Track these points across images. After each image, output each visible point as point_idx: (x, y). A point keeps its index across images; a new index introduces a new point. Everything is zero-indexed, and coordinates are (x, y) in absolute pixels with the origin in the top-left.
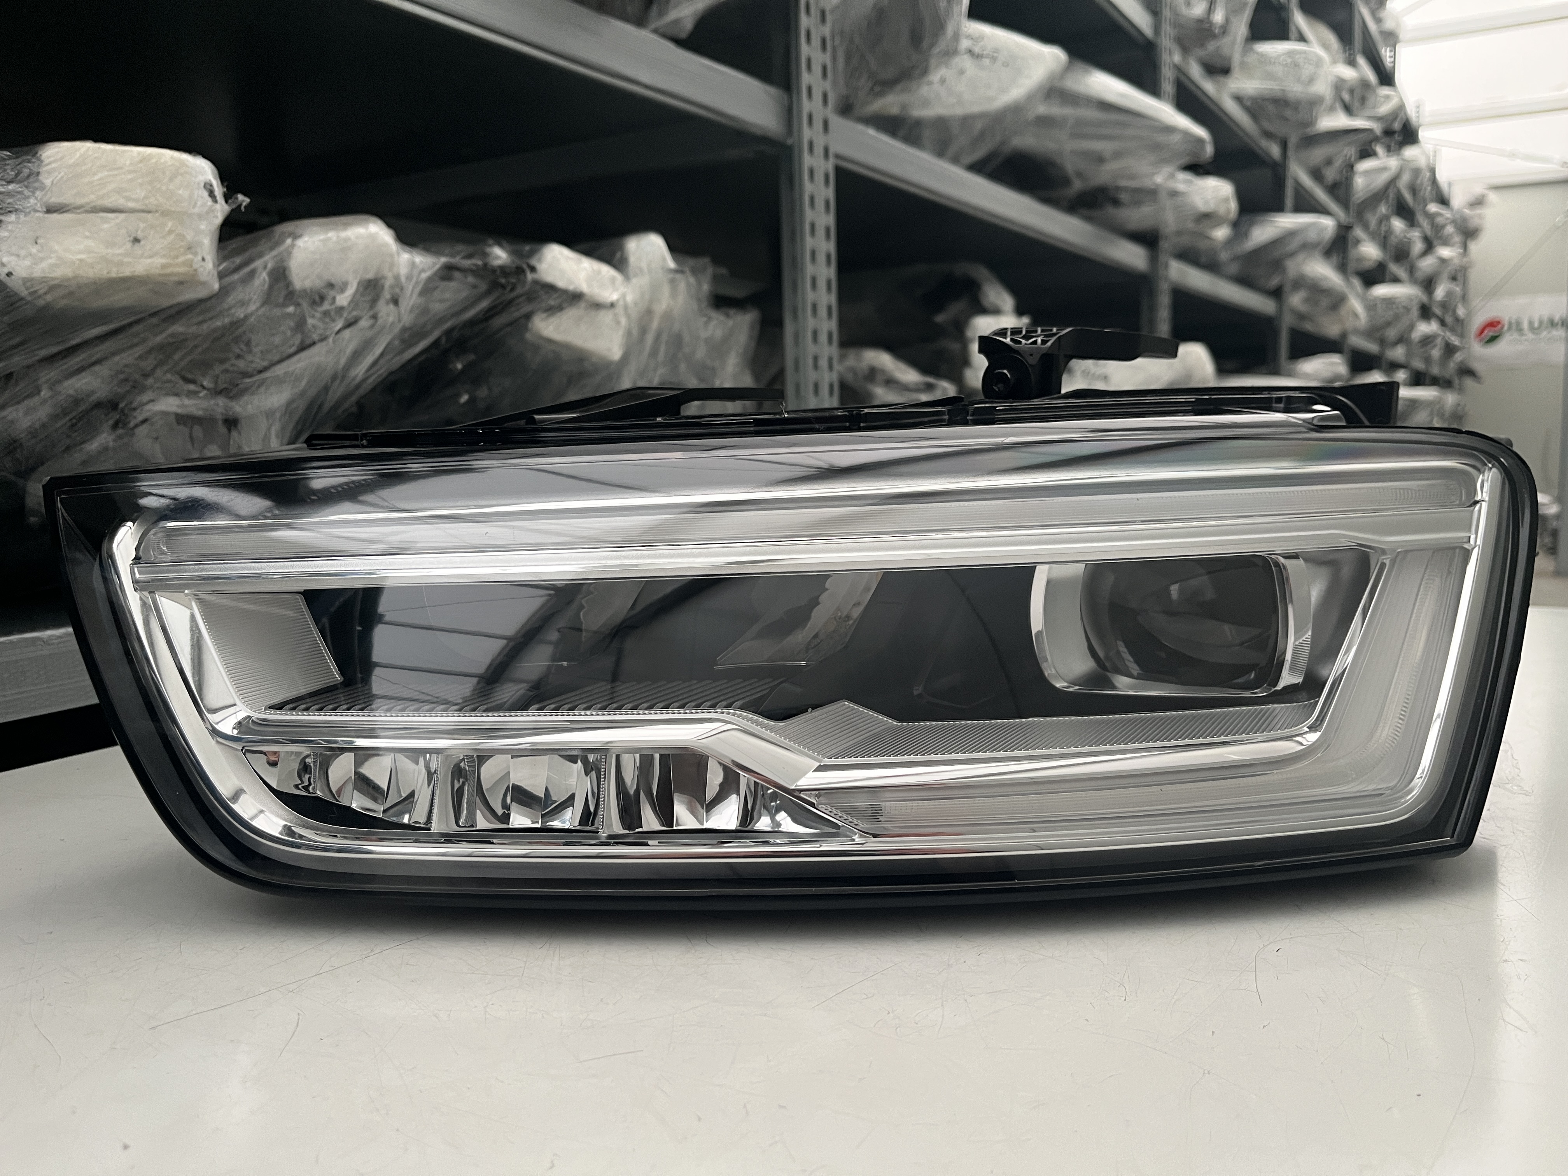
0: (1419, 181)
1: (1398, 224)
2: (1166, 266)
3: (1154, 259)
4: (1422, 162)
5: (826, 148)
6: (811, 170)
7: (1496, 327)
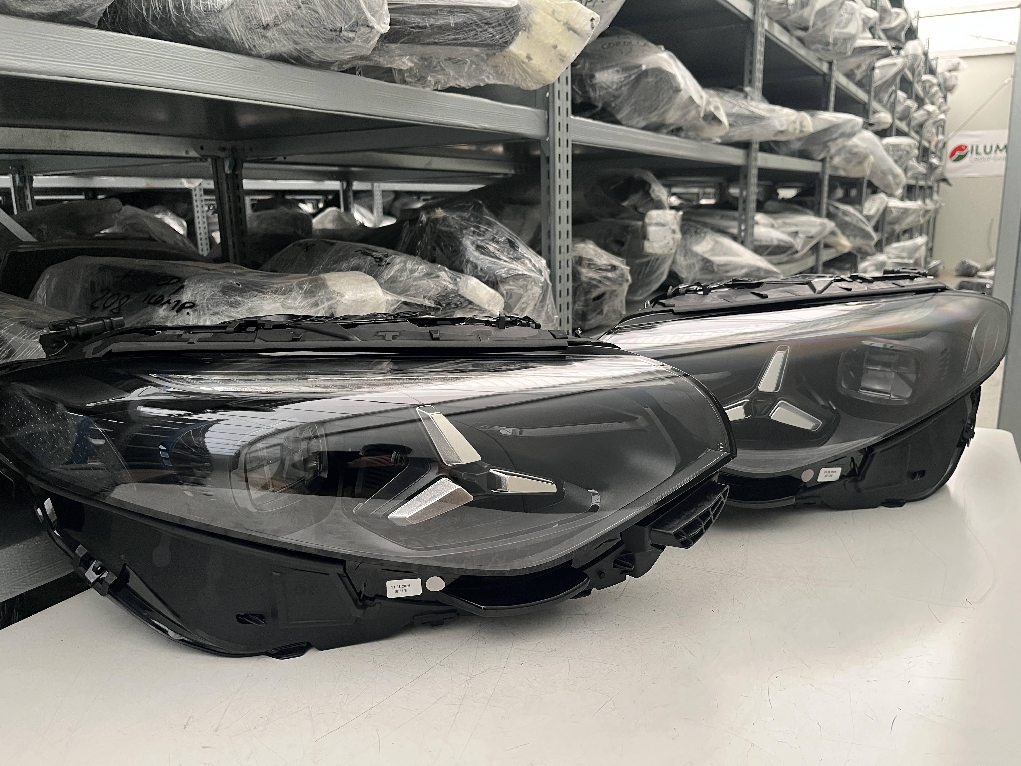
0: (917, 64)
1: (901, 95)
2: (756, 159)
3: (748, 156)
4: (920, 52)
5: (567, 140)
6: (560, 155)
7: (963, 150)
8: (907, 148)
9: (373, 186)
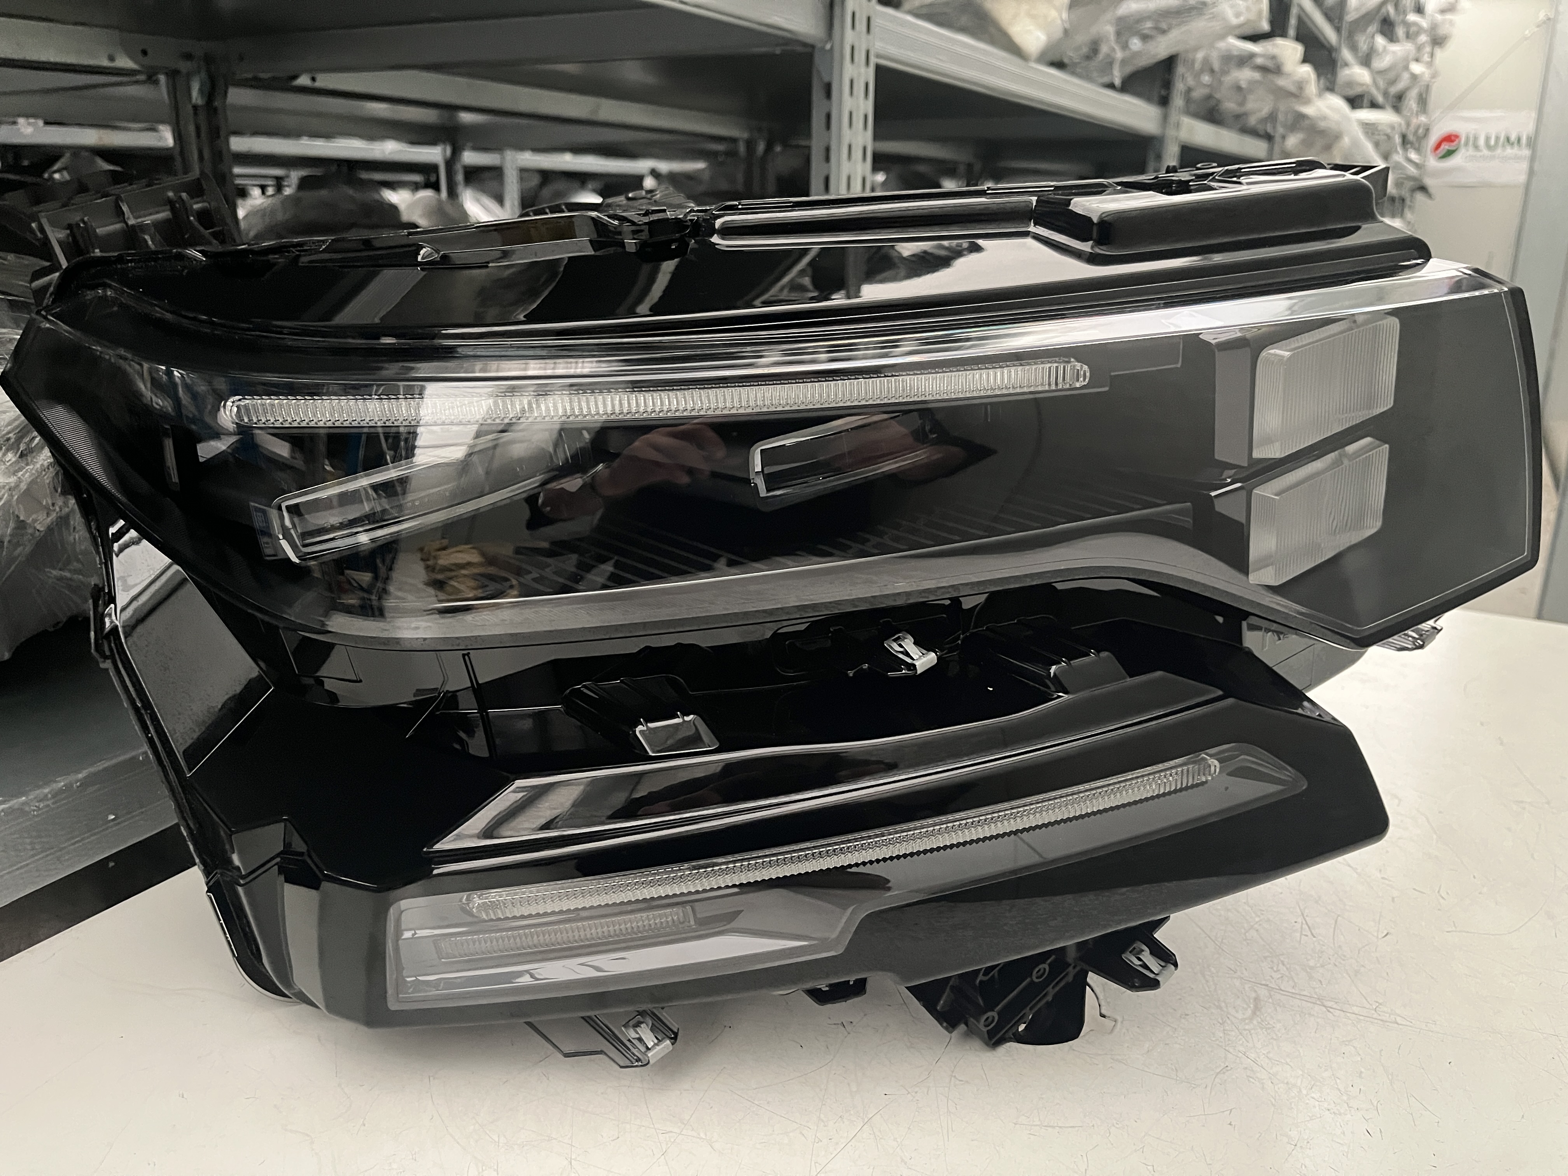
1: (1381, 41)
3: (1165, 119)
5: (868, 52)
6: (852, 82)
7: (1452, 141)
8: (1389, 131)
9: (503, 158)
